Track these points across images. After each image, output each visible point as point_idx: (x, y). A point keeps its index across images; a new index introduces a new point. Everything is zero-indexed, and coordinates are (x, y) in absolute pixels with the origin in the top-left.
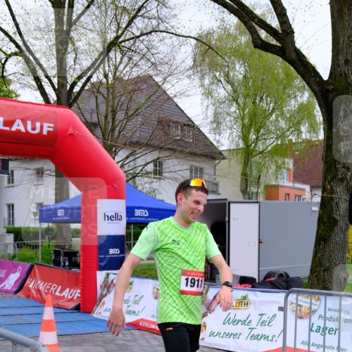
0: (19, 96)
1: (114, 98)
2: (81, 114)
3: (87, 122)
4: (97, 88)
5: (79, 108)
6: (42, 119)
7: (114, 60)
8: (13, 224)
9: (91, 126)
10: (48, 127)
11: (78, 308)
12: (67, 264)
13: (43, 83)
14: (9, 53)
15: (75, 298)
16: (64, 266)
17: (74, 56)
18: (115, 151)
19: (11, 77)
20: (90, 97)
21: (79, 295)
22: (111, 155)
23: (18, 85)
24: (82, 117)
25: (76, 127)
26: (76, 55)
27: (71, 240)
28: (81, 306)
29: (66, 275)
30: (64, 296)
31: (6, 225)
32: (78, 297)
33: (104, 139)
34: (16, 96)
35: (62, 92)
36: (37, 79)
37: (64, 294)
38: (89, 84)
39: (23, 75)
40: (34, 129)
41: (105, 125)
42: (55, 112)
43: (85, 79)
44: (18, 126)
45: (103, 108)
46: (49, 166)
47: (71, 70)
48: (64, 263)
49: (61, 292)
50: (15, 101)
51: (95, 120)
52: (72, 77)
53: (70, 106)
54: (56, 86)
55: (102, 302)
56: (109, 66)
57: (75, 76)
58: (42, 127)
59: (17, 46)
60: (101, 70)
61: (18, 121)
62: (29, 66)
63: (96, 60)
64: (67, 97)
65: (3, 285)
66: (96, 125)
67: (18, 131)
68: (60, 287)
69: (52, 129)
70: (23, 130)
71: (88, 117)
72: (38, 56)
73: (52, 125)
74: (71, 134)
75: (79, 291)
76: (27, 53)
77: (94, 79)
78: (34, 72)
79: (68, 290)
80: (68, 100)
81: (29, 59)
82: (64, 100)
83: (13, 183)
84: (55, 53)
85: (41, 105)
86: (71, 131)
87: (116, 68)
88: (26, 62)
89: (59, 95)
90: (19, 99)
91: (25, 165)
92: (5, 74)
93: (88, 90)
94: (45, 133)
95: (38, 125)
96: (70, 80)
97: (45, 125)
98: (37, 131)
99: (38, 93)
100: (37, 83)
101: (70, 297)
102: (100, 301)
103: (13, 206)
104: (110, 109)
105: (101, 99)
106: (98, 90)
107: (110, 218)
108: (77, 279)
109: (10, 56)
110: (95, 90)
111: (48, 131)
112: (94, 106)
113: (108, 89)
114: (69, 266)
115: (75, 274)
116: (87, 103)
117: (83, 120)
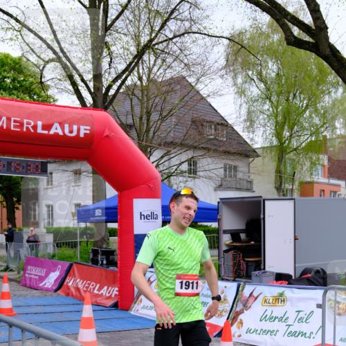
0: (57, 100)
1: (148, 100)
2: (117, 116)
3: (123, 124)
4: (131, 91)
5: (115, 111)
6: (79, 122)
7: (147, 62)
8: (52, 225)
9: (127, 128)
10: (85, 129)
11: (115, 306)
12: (105, 262)
13: (80, 88)
14: (47, 59)
15: (113, 296)
16: (102, 264)
17: (109, 60)
18: (150, 152)
19: (49, 83)
20: (125, 99)
21: (117, 293)
22: (146, 155)
23: (56, 91)
24: (118, 120)
25: (111, 129)
26: (111, 59)
27: (108, 240)
28: (119, 304)
29: (104, 273)
30: (102, 294)
31: (46, 226)
32: (116, 295)
33: (139, 140)
34: (54, 101)
35: (98, 95)
36: (74, 84)
37: (102, 292)
38: (123, 87)
39: (60, 80)
40: (71, 132)
41: (140, 126)
42: (91, 115)
43: (120, 81)
44: (56, 130)
45: (137, 110)
46: (86, 167)
47: (107, 74)
48: (102, 262)
49: (99, 290)
50: (52, 105)
51: (130, 121)
52: (107, 80)
53: (106, 109)
54: (92, 90)
55: (140, 299)
56: (143, 69)
57: (111, 79)
58: (79, 130)
59: (55, 52)
60: (136, 73)
61: (56, 125)
62: (66, 72)
63: (131, 63)
64: (103, 100)
65: (43, 283)
66: (131, 126)
67: (56, 135)
68: (98, 285)
69: (88, 132)
70: (61, 133)
71: (123, 119)
72: (74, 61)
73: (89, 128)
74: (107, 136)
75: (117, 289)
76: (64, 59)
77: (129, 82)
78: (71, 77)
79: (106, 288)
80: (104, 103)
81: (66, 65)
82: (100, 102)
83: (52, 184)
84: (90, 58)
85: (77, 108)
86: (107, 133)
87: (150, 70)
88: (63, 67)
89: (96, 98)
90: (57, 103)
91: (64, 167)
92: (43, 80)
93: (123, 92)
94: (82, 135)
95: (75, 128)
96: (105, 84)
97: (82, 128)
98: (74, 134)
99: (75, 97)
100: (74, 88)
101: (108, 295)
102: (138, 298)
103: (52, 207)
104: (145, 110)
105: (135, 101)
106: (133, 93)
107: (146, 217)
108: (114, 278)
109: (48, 62)
110: (130, 93)
111: (85, 134)
112: (129, 108)
113: (142, 91)
114: (107, 264)
115: (113, 272)
116: (122, 106)
117: (119, 122)
